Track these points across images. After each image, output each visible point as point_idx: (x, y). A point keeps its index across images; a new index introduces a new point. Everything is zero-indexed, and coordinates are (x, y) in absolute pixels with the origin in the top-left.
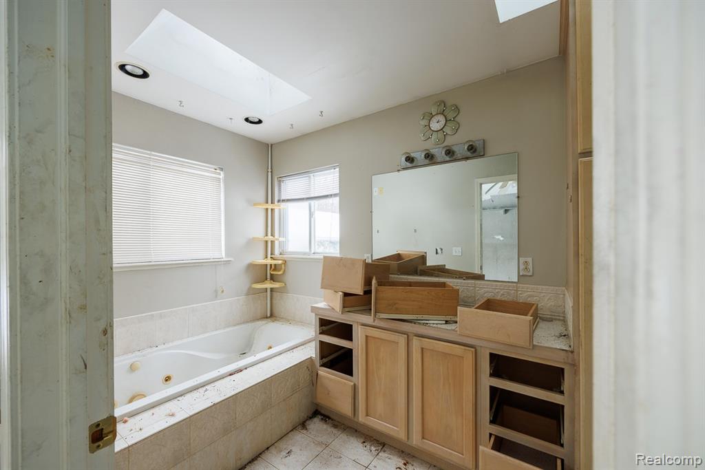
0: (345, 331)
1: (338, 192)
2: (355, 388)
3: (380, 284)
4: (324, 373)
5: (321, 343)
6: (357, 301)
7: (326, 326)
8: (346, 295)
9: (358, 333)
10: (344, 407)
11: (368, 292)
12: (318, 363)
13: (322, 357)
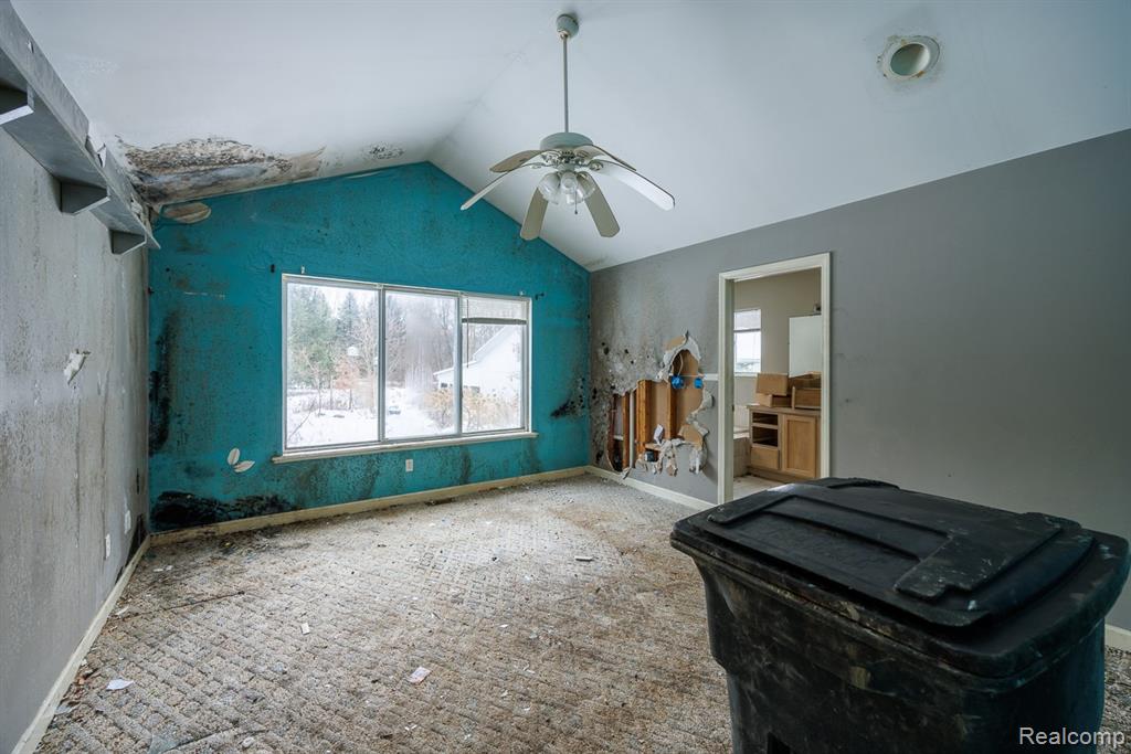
0: (772, 419)
1: (759, 327)
2: (779, 453)
3: (797, 389)
4: (755, 446)
5: (754, 428)
6: (783, 400)
7: (757, 416)
8: (774, 396)
9: (782, 420)
10: (772, 465)
11: (789, 396)
12: (751, 440)
13: (754, 437)
